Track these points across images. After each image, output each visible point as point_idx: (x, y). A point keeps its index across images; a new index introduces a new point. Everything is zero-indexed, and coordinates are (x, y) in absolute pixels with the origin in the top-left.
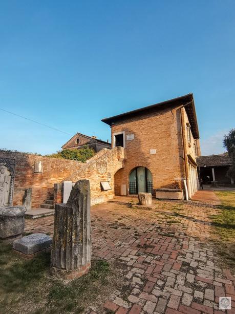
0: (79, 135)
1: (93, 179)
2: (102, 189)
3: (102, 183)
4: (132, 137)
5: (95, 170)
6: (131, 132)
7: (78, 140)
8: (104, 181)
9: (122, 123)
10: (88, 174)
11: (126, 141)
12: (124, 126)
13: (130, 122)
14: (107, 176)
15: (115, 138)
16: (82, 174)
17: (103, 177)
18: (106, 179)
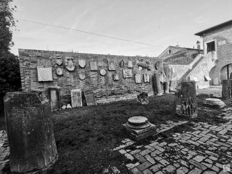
0: (171, 47)
2: (206, 80)
3: (205, 77)
4: (224, 42)
6: (223, 39)
7: (170, 51)
9: (214, 33)
11: (218, 46)
12: (216, 34)
13: (221, 31)
15: (206, 45)
18: (207, 74)
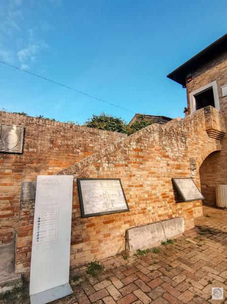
1: (153, 170)
2: (179, 197)
3: (177, 181)
5: (157, 147)
8: (183, 176)
10: (138, 156)
11: (221, 98)
12: (213, 71)
14: (188, 164)
15: (194, 99)
16: (119, 156)
17: (179, 167)
18: (187, 171)
